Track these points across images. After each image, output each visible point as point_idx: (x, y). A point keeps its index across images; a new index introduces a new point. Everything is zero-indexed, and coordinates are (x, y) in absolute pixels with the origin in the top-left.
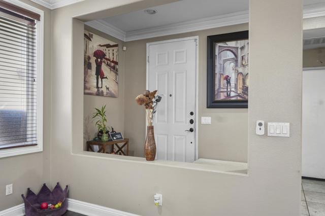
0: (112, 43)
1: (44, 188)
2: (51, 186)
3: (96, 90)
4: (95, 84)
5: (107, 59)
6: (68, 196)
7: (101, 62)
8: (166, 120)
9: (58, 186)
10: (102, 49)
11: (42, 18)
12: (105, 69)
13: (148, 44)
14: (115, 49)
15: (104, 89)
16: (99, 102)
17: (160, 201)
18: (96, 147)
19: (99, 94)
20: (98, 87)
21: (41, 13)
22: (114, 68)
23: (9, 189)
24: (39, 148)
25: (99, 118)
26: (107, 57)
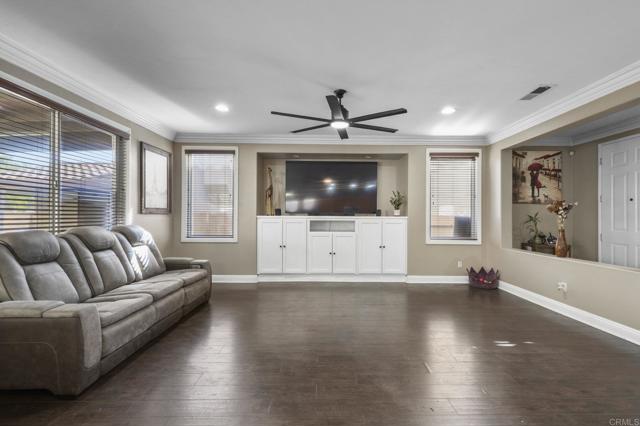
0: (551, 153)
1: (482, 270)
2: (488, 269)
3: (531, 199)
4: (530, 194)
5: (545, 170)
6: (498, 278)
7: (537, 174)
8: (625, 227)
9: (492, 270)
10: (537, 162)
11: (480, 155)
12: (542, 179)
13: (600, 145)
14: (557, 158)
15: (542, 198)
16: (533, 210)
17: (565, 289)
18: (530, 248)
19: (535, 201)
20: (533, 196)
21: (479, 151)
22: (555, 176)
23: (460, 265)
24: (479, 242)
25: (532, 223)
26: (546, 167)
